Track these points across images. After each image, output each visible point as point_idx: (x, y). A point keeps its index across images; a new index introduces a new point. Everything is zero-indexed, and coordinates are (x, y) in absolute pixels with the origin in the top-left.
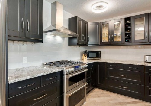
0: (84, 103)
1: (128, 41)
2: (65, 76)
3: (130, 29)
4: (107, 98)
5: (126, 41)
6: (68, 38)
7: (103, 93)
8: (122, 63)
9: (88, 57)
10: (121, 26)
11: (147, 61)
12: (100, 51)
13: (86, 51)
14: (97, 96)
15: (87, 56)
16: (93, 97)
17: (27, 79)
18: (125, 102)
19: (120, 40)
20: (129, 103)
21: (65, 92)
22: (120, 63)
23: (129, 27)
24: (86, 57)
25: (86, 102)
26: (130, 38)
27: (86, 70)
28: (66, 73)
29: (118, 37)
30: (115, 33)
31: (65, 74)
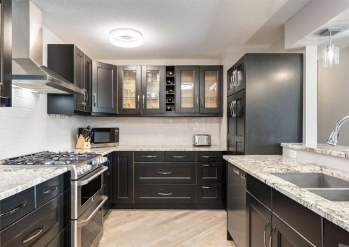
0: (101, 242)
1: (170, 110)
2: (76, 182)
3: (173, 88)
4: (140, 221)
5: (167, 110)
6: (46, 96)
7: (130, 215)
8: (164, 150)
9: (92, 141)
10: (158, 80)
11: (198, 144)
12: (118, 129)
13: (88, 128)
14: (121, 223)
15: (89, 140)
16: (114, 226)
17: (19, 191)
18: (171, 219)
19: (156, 106)
20: (176, 218)
21: (76, 218)
22: (161, 149)
23: (172, 84)
24: (89, 143)
25: (103, 239)
26: (174, 104)
27: (106, 168)
28: (78, 176)
29: (153, 100)
30: (148, 93)
31: (76, 178)
